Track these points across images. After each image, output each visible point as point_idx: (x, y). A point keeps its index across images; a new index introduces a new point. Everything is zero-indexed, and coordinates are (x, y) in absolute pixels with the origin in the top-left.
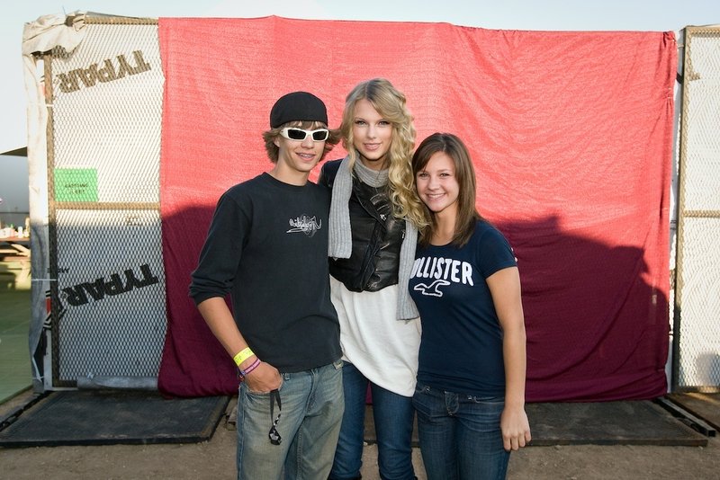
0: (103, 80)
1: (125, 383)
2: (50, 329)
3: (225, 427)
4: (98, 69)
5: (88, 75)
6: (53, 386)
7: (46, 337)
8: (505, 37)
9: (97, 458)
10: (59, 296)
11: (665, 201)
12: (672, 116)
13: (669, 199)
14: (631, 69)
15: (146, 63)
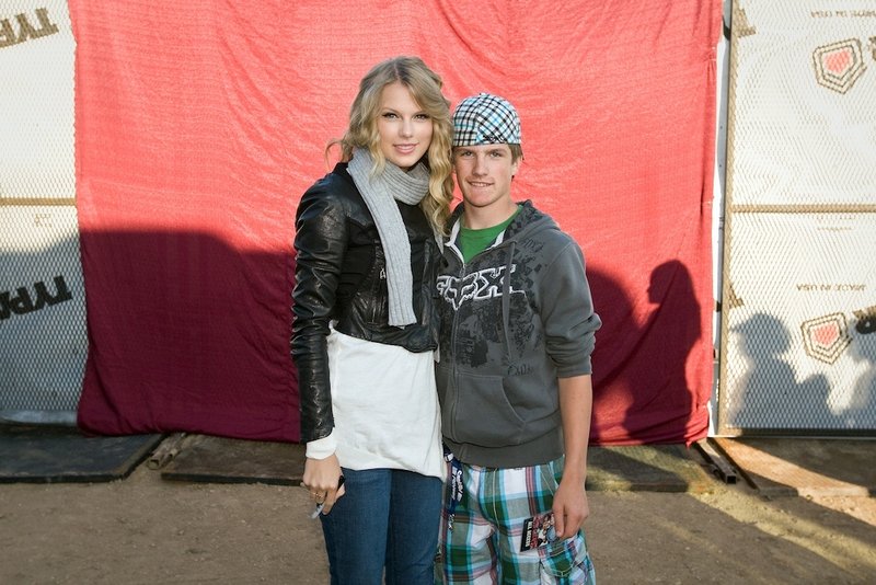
1: (38, 417)
3: (147, 465)
11: (706, 193)
12: (715, 83)
13: (712, 189)
14: (663, 22)
15: (52, 24)
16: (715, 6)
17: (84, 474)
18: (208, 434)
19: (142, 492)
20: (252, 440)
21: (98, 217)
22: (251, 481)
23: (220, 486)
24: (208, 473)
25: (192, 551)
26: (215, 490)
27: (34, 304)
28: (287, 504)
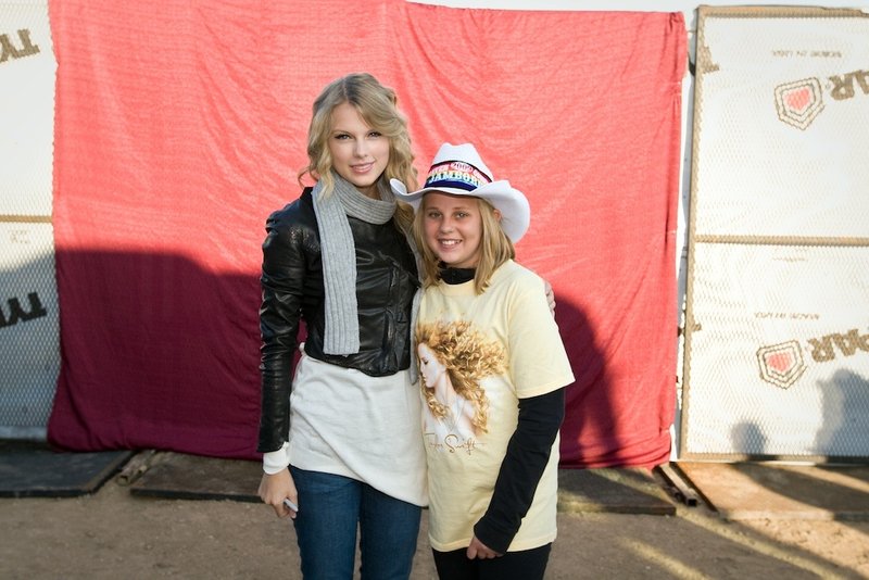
1: (7, 432)
3: (116, 481)
8: (472, 18)
11: (670, 222)
12: (680, 117)
13: (676, 219)
14: (630, 58)
15: (33, 44)
16: (680, 42)
17: (52, 488)
18: (177, 451)
19: (110, 508)
20: (221, 458)
21: (74, 237)
22: (220, 498)
23: (189, 502)
24: (176, 489)
25: (160, 566)
26: (183, 506)
27: (7, 319)
28: (255, 520)
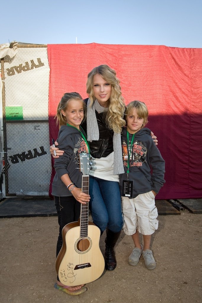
0: (24, 70)
1: (36, 194)
2: (4, 173)
4: (23, 66)
5: (19, 69)
6: (6, 196)
7: (3, 176)
8: (187, 51)
9: (29, 222)
10: (8, 159)
15: (42, 63)
27: (34, 155)
